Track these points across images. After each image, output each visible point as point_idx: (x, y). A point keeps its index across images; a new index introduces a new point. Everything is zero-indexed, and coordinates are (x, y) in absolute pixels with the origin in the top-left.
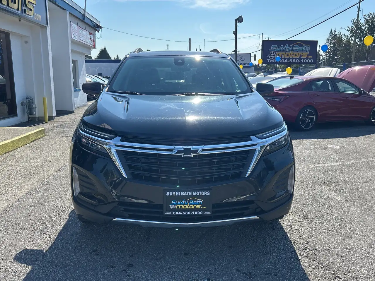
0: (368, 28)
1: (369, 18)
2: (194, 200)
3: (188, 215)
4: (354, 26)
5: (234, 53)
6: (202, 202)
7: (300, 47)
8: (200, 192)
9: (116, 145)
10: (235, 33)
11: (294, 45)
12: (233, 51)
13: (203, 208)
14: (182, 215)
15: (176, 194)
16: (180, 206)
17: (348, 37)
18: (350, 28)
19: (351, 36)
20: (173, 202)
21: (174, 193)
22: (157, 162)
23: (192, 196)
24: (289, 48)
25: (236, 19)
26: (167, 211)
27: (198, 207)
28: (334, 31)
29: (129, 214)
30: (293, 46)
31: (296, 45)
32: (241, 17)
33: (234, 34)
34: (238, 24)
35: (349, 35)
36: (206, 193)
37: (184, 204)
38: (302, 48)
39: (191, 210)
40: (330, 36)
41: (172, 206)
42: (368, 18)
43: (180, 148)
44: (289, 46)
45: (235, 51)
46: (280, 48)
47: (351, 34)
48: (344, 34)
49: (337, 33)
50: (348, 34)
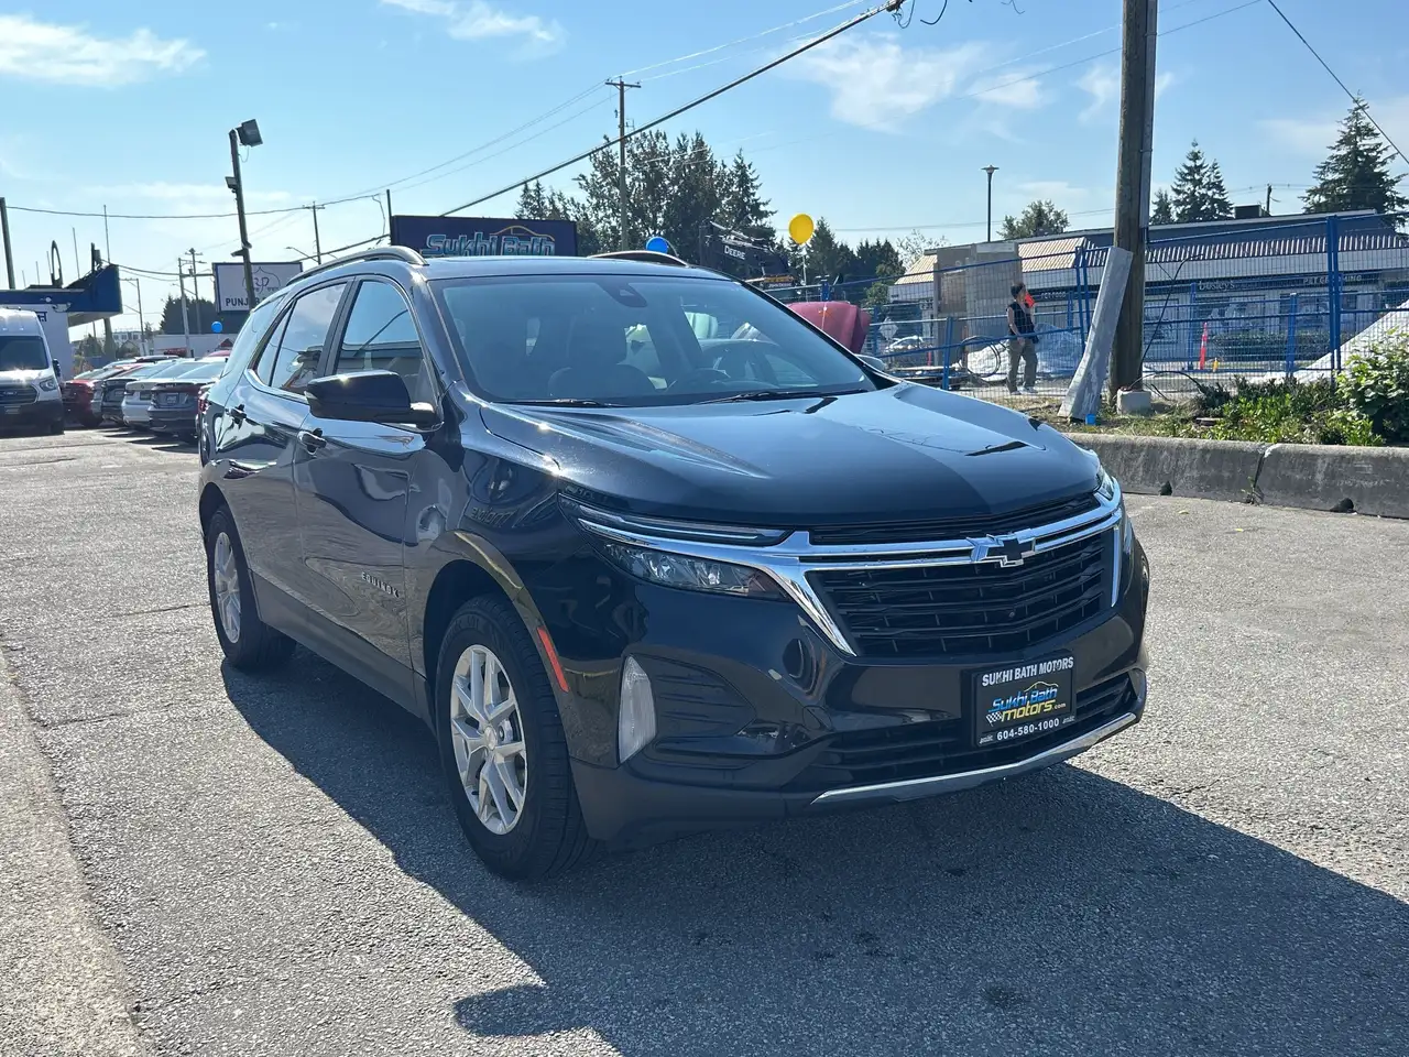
0: (643, 180)
1: (640, 150)
2: (1042, 688)
3: (1029, 735)
4: (599, 174)
5: (240, 259)
6: (1056, 690)
7: (523, 243)
8: (1055, 662)
9: (803, 559)
10: (235, 185)
11: (503, 234)
12: (237, 254)
13: (1059, 706)
14: (1017, 739)
15: (1004, 676)
16: (1009, 712)
17: (584, 208)
18: (589, 178)
19: (597, 207)
20: (994, 704)
21: (998, 675)
22: (926, 593)
23: (1039, 677)
24: (488, 246)
25: (233, 132)
26: (985, 734)
27: (1048, 707)
28: (535, 188)
29: (852, 772)
30: (500, 237)
31: (507, 233)
32: (252, 124)
33: (230, 186)
34: (242, 149)
35: (587, 204)
36: (1066, 663)
37: (1021, 704)
38: (530, 247)
39: (1035, 719)
40: (525, 203)
41: (991, 718)
42: (638, 148)
43: (987, 541)
44: (486, 237)
45: (244, 252)
46: (457, 245)
47: (594, 201)
48: (572, 199)
49: (544, 194)
50: (582, 197)
